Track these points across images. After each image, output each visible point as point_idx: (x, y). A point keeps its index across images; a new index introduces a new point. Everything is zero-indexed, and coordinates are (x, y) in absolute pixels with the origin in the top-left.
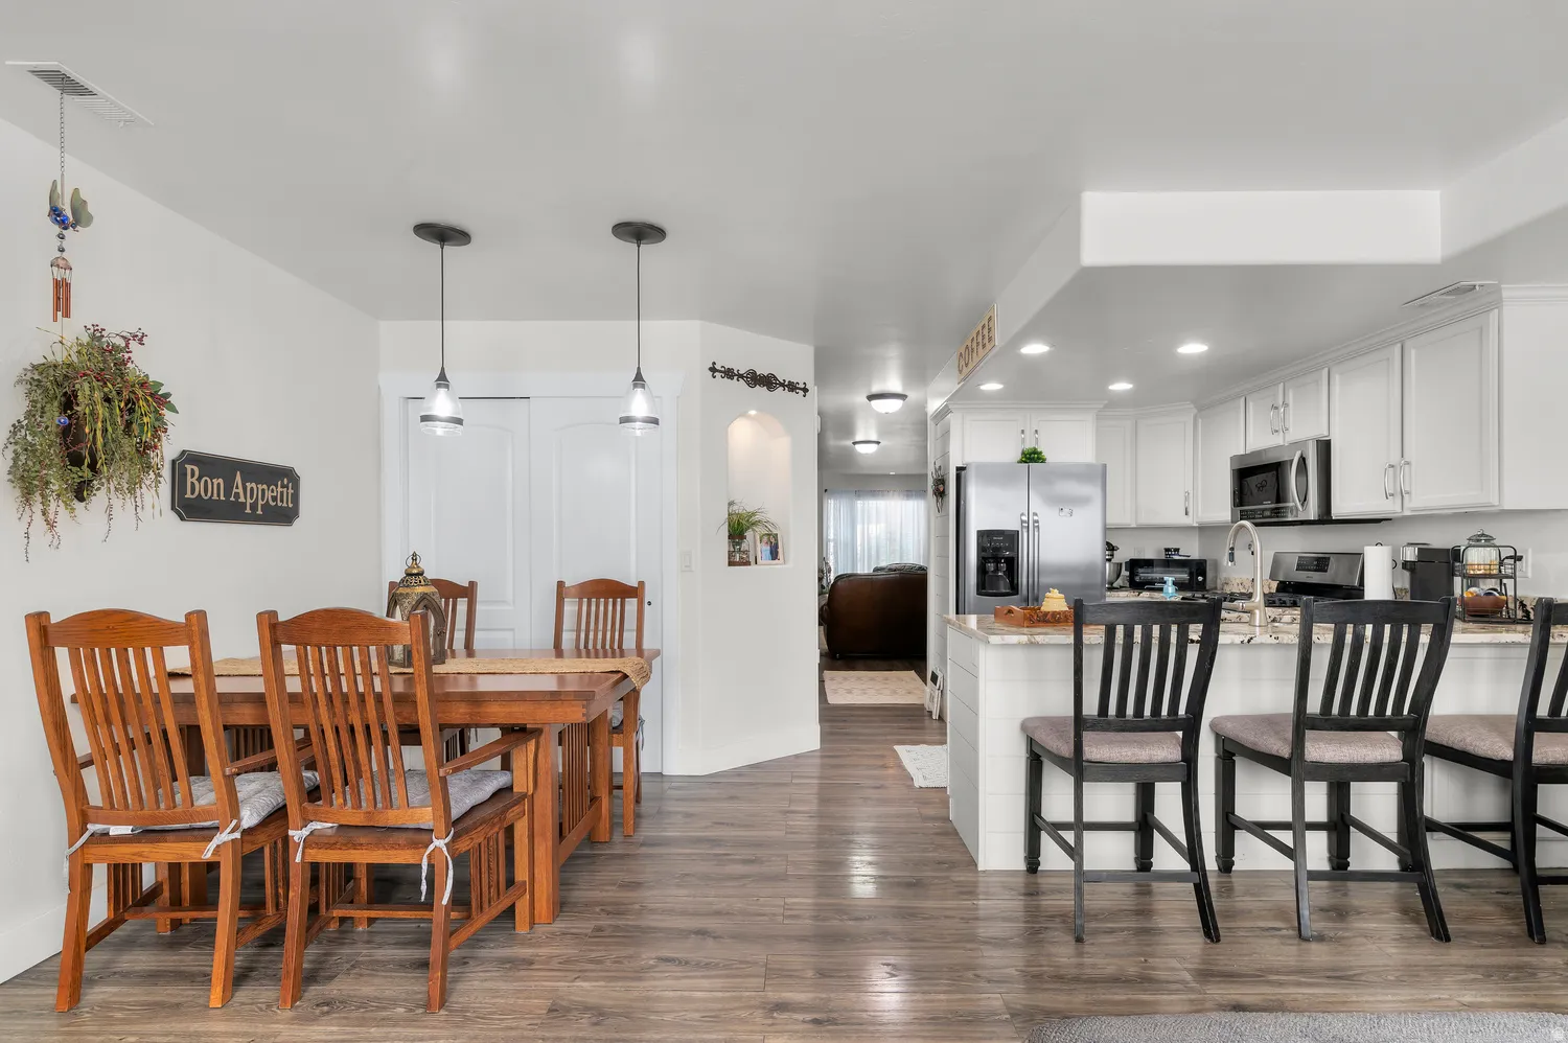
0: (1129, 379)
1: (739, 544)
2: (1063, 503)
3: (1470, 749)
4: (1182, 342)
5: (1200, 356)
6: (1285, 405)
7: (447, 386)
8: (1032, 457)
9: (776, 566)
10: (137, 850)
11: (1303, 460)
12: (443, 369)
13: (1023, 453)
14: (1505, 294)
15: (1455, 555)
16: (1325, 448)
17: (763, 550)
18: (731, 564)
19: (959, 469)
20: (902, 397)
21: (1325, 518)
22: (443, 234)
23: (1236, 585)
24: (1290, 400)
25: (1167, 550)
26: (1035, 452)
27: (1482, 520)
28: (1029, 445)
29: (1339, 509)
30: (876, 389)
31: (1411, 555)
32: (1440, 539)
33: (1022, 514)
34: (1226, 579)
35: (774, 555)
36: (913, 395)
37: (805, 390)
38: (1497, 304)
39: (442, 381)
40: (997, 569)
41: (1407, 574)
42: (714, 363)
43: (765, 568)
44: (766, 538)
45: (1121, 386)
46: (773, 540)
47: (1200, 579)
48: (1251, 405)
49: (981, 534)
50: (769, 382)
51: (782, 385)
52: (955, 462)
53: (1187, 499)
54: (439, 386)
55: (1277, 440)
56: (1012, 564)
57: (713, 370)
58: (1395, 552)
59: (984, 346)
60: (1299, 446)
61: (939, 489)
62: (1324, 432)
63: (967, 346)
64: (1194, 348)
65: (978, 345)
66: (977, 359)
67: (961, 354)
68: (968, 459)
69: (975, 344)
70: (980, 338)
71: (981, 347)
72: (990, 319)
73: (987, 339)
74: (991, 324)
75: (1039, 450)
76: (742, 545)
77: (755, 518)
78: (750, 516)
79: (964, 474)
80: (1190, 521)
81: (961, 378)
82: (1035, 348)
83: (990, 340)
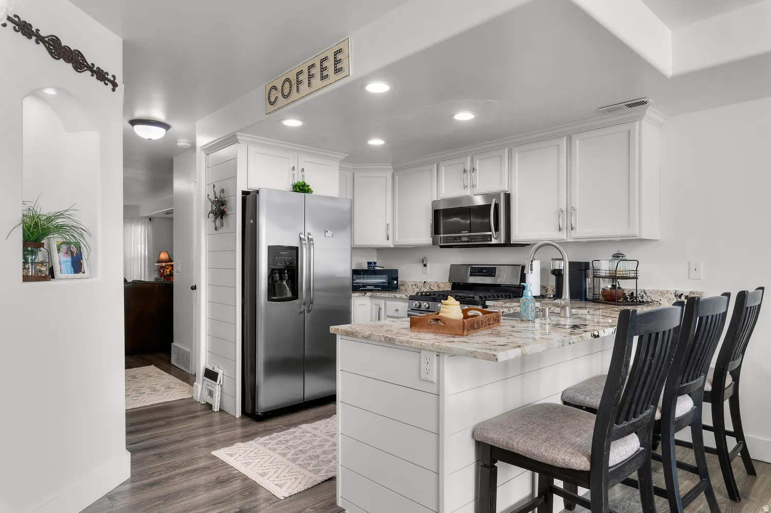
0: (381, 137)
1: (33, 253)
2: (325, 226)
4: (458, 112)
6: (474, 170)
8: (301, 188)
13: (295, 184)
16: (508, 197)
17: (61, 261)
18: (26, 278)
19: (246, 193)
20: (166, 126)
21: (508, 244)
23: (410, 286)
24: (477, 167)
25: (369, 263)
26: (305, 184)
28: (298, 179)
29: (516, 237)
30: (139, 114)
33: (301, 233)
34: (402, 282)
35: (77, 266)
37: (115, 85)
38: (640, 117)
40: (281, 279)
44: (64, 247)
45: (376, 142)
46: (74, 249)
47: (395, 282)
48: (443, 168)
49: (271, 249)
50: (77, 60)
51: (91, 69)
52: (241, 186)
53: (388, 229)
55: (466, 192)
56: (293, 274)
59: (323, 78)
60: (497, 195)
61: (220, 210)
62: (505, 188)
63: (288, 80)
64: (464, 116)
65: (311, 76)
66: (309, 90)
67: (274, 88)
68: (252, 186)
69: (304, 77)
70: (316, 71)
71: (316, 81)
72: (340, 51)
73: (330, 71)
74: (339, 57)
75: (307, 183)
76: (41, 256)
77: (60, 221)
78: (49, 219)
79: (250, 199)
80: (390, 244)
81: (272, 108)
82: (378, 88)
83: (337, 71)
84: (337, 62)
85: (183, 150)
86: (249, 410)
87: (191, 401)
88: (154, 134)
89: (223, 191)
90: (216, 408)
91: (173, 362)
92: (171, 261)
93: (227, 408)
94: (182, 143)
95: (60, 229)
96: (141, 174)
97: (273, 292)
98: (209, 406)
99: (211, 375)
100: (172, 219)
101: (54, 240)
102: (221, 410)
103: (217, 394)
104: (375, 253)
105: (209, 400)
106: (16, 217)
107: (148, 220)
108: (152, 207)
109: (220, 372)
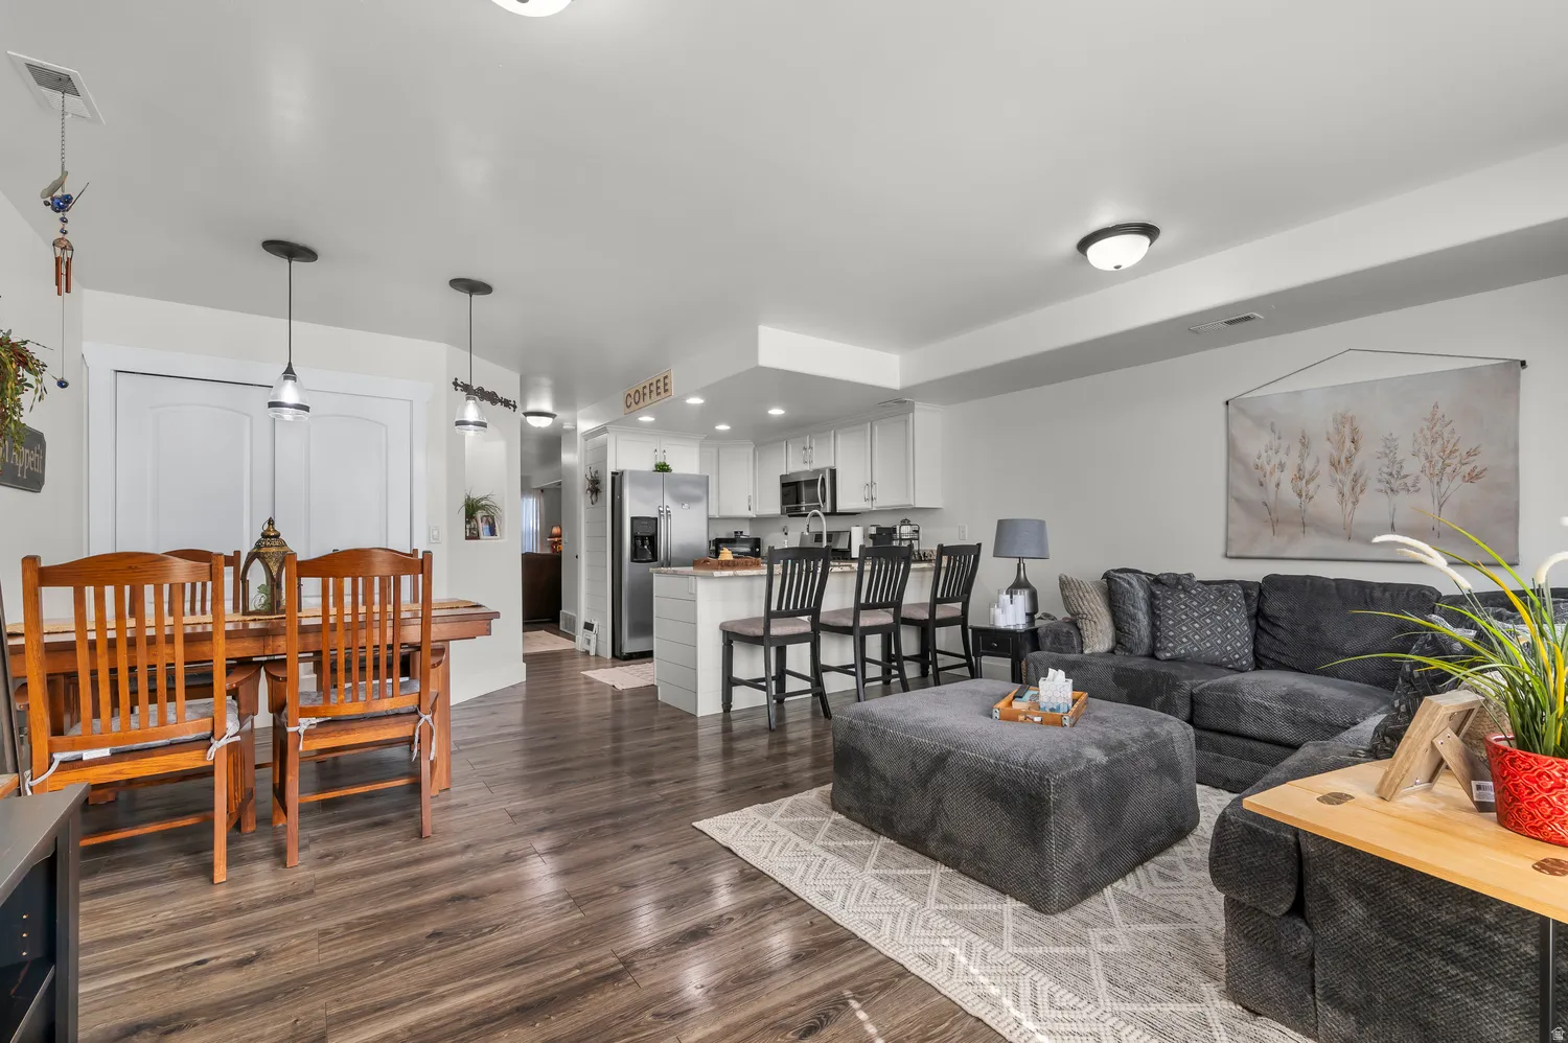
1: (470, 522)
2: (683, 499)
3: (913, 617)
4: (771, 408)
5: (779, 417)
6: (811, 448)
7: (295, 379)
8: (662, 468)
9: (493, 541)
10: (114, 769)
11: (823, 479)
12: (290, 364)
13: (656, 466)
14: (916, 406)
15: (894, 530)
16: (833, 472)
17: (483, 528)
18: (467, 538)
19: (614, 474)
20: (553, 415)
21: (834, 513)
22: (290, 251)
24: (814, 445)
25: (736, 532)
26: (665, 465)
27: (906, 513)
28: (660, 460)
29: (840, 507)
30: (531, 407)
31: (873, 531)
32: (886, 523)
33: (660, 506)
35: (493, 532)
36: (560, 415)
37: (515, 407)
38: (912, 410)
39: (289, 373)
40: (643, 544)
41: (871, 541)
42: (456, 379)
43: (486, 541)
44: (485, 519)
45: (723, 427)
46: (491, 520)
47: (757, 550)
48: (790, 446)
49: (633, 519)
50: (493, 398)
51: (500, 401)
52: (611, 468)
53: (749, 500)
54: (286, 378)
55: (807, 467)
56: (653, 540)
57: (455, 384)
58: (865, 530)
59: (658, 394)
60: (822, 471)
61: (595, 487)
62: (831, 465)
63: (637, 391)
64: (776, 412)
65: (651, 392)
66: (649, 402)
67: (629, 395)
68: (620, 468)
69: (647, 391)
70: (654, 388)
71: (654, 394)
72: (665, 378)
73: (662, 390)
74: (667, 381)
75: (667, 463)
76: (473, 523)
77: (483, 502)
78: (478, 501)
79: (617, 478)
80: (752, 514)
81: (628, 410)
82: (695, 401)
83: (666, 391)
84: (665, 384)
85: (567, 431)
86: (617, 653)
87: (574, 650)
88: (545, 422)
89: (596, 472)
90: (592, 653)
91: (561, 628)
92: (560, 536)
93: (601, 654)
94: (567, 426)
95: (483, 507)
96: (533, 450)
97: (636, 556)
98: (587, 653)
99: (589, 626)
100: (560, 489)
101: (479, 514)
102: (596, 655)
103: (593, 642)
104: (747, 523)
105: (587, 647)
106: (461, 501)
107: (540, 491)
108: (542, 479)
109: (596, 624)
